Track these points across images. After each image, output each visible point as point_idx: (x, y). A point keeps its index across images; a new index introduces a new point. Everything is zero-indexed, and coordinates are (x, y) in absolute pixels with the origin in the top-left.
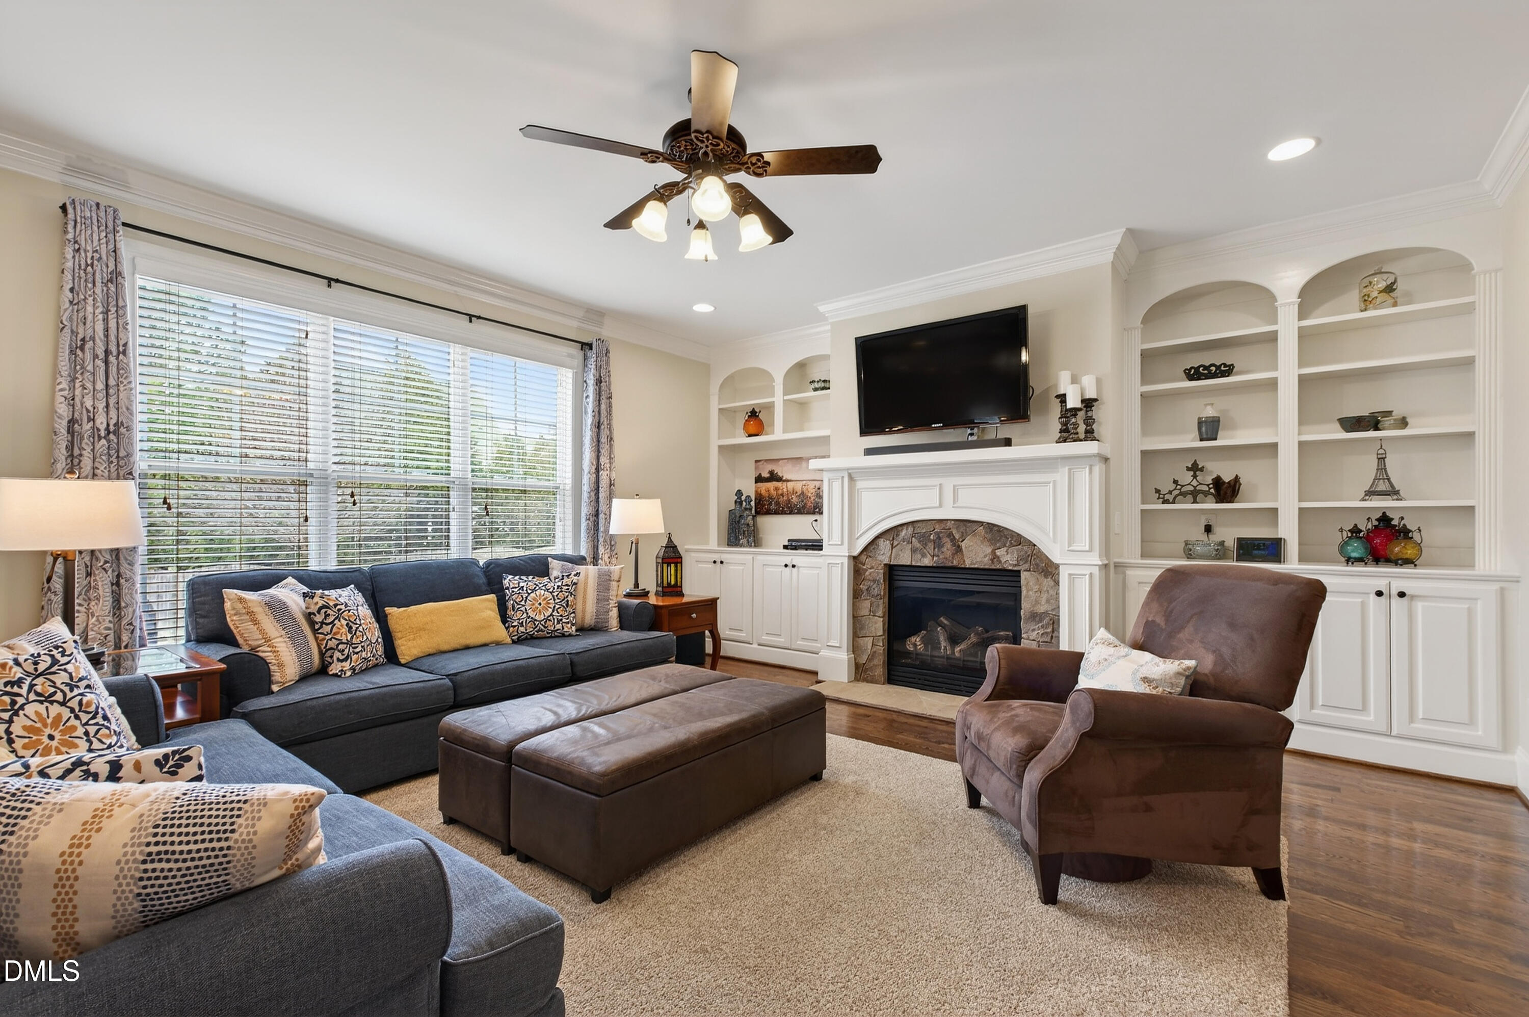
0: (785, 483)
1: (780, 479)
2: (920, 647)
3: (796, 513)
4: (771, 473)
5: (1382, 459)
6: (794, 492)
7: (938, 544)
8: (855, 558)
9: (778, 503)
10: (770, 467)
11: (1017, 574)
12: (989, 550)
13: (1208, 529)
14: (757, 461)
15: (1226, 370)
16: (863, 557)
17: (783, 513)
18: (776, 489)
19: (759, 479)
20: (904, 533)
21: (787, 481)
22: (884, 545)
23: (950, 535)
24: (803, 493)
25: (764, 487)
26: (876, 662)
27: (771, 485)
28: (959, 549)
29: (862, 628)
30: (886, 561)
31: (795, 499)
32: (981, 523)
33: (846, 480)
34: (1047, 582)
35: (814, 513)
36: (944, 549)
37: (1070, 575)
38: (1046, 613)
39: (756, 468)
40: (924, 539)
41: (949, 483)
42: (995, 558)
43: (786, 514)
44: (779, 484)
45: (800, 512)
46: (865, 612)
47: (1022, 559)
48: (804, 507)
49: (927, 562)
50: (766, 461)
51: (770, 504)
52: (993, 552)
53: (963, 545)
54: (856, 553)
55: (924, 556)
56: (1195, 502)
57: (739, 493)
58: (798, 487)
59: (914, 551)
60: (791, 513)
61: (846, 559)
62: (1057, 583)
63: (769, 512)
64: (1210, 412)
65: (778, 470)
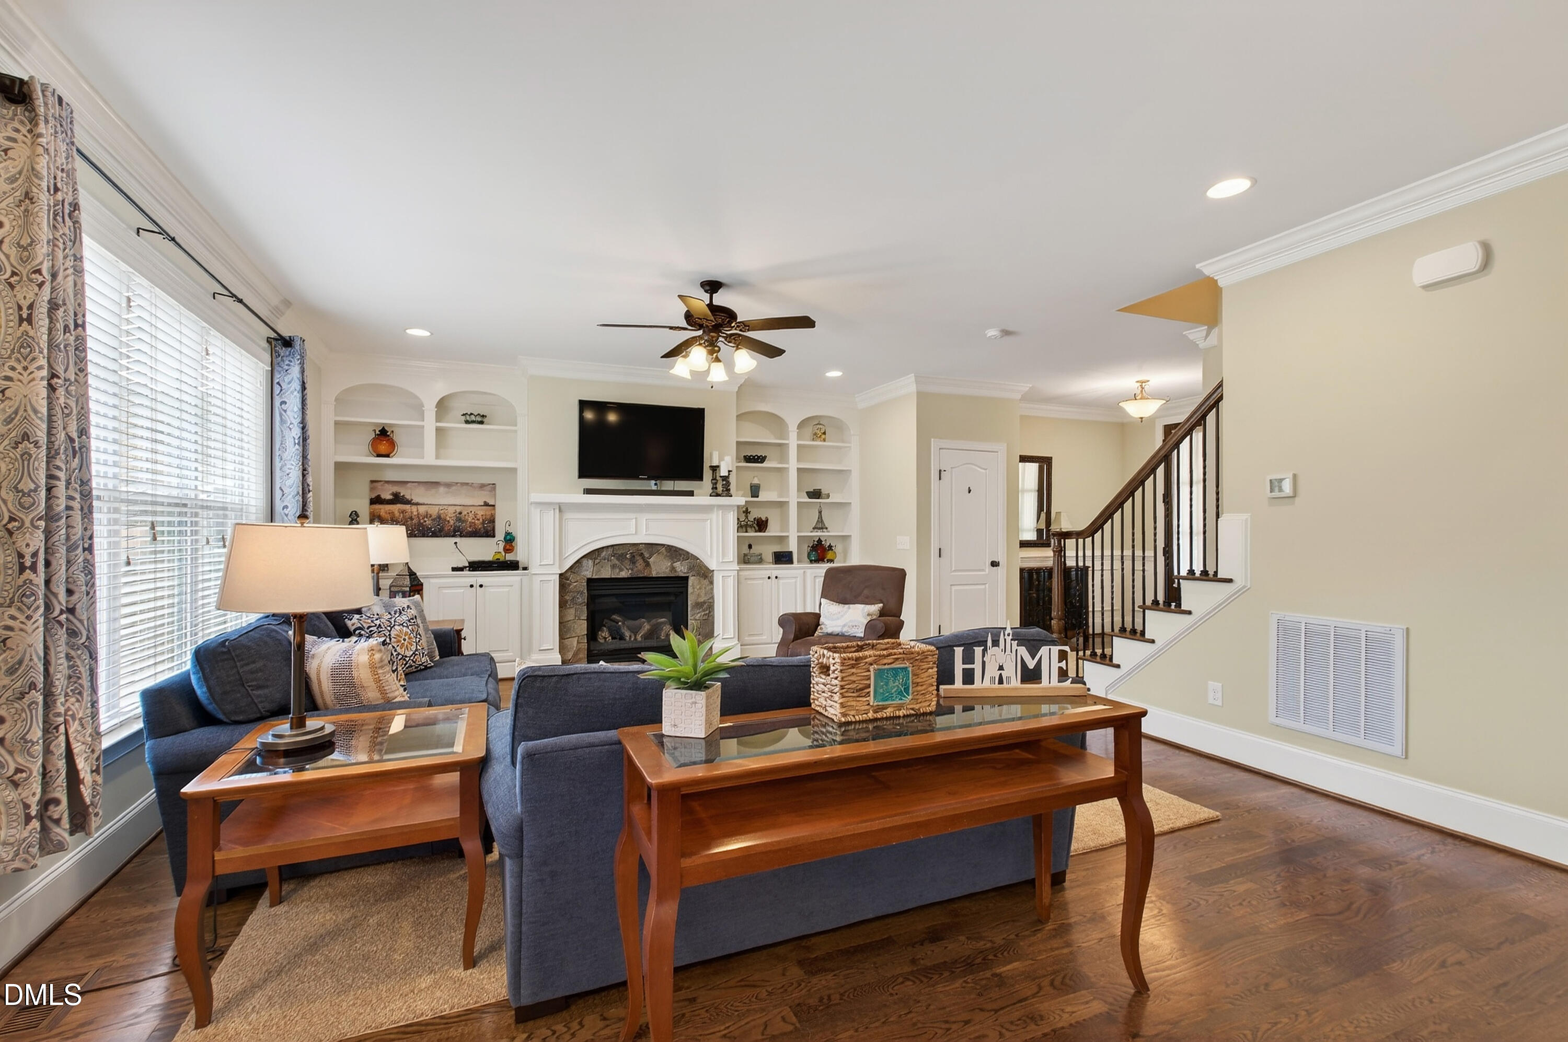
0: (414, 508)
1: (408, 502)
3: (431, 536)
4: (395, 495)
5: (820, 512)
6: (427, 515)
7: (633, 561)
8: (561, 575)
10: (392, 489)
11: (686, 579)
12: (669, 564)
13: (750, 547)
14: (372, 482)
15: (762, 460)
16: (569, 575)
18: (403, 512)
19: (376, 501)
20: (605, 554)
21: (417, 504)
22: (588, 563)
23: (641, 555)
24: (439, 517)
25: (383, 509)
27: (396, 508)
28: (648, 565)
29: (569, 630)
30: (590, 576)
31: (428, 522)
32: (663, 545)
33: (557, 513)
34: (706, 582)
35: (453, 536)
36: (638, 565)
37: (722, 576)
38: (704, 602)
39: (372, 489)
40: (621, 557)
41: (644, 518)
42: (673, 569)
44: (407, 507)
45: (435, 535)
46: (571, 617)
47: (691, 569)
48: (441, 530)
49: (624, 574)
50: (387, 482)
52: (672, 564)
53: (651, 560)
54: (564, 572)
55: (621, 570)
56: (746, 532)
57: (354, 515)
58: (434, 511)
59: (613, 567)
60: (424, 535)
61: (557, 577)
62: (712, 583)
64: (756, 481)
65: (405, 492)
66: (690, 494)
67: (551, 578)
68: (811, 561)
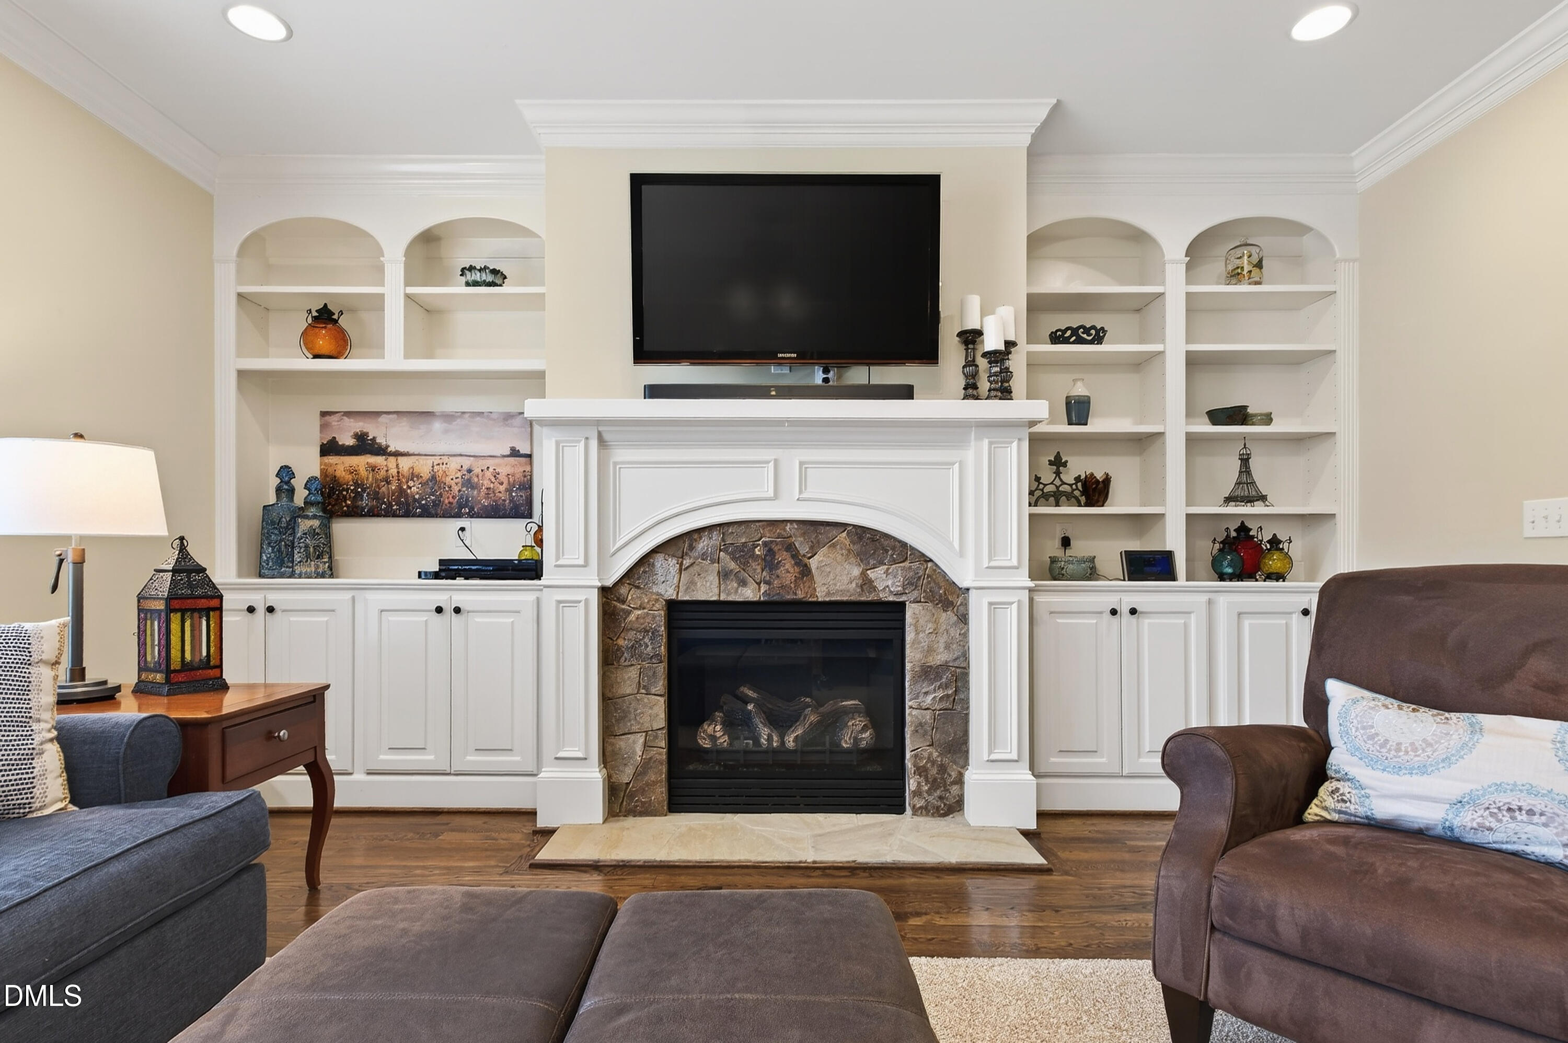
0: (392, 459)
1: (382, 451)
2: (723, 740)
3: (421, 516)
4: (361, 437)
5: (1245, 461)
6: (413, 476)
7: (770, 563)
8: (604, 591)
9: (376, 496)
10: (359, 426)
11: (899, 608)
12: (856, 572)
13: (1066, 542)
14: (324, 414)
15: (1098, 336)
16: (623, 590)
17: (390, 514)
18: (373, 468)
19: (330, 448)
20: (703, 544)
21: (397, 454)
22: (666, 567)
23: (790, 548)
24: (433, 478)
25: (341, 465)
26: (652, 776)
27: (361, 462)
28: (805, 572)
29: (624, 717)
30: (671, 594)
31: (415, 489)
32: (842, 526)
33: (594, 444)
34: (947, 618)
35: (458, 515)
36: (781, 571)
37: (990, 604)
38: (945, 666)
39: (324, 427)
40: (742, 554)
41: (793, 458)
42: (867, 583)
43: (395, 515)
44: (379, 460)
45: (428, 512)
46: (628, 688)
47: (911, 583)
48: (437, 504)
49: (749, 594)
50: (348, 414)
51: (358, 496)
52: (864, 574)
53: (814, 563)
54: (609, 583)
55: (743, 583)
56: (1057, 505)
57: (286, 473)
58: (424, 468)
59: (724, 575)
60: (408, 514)
61: (595, 592)
62: (964, 619)
63: (355, 513)
64: (1080, 390)
65: (377, 432)
66: (906, 392)
67: (580, 596)
68: (1222, 577)
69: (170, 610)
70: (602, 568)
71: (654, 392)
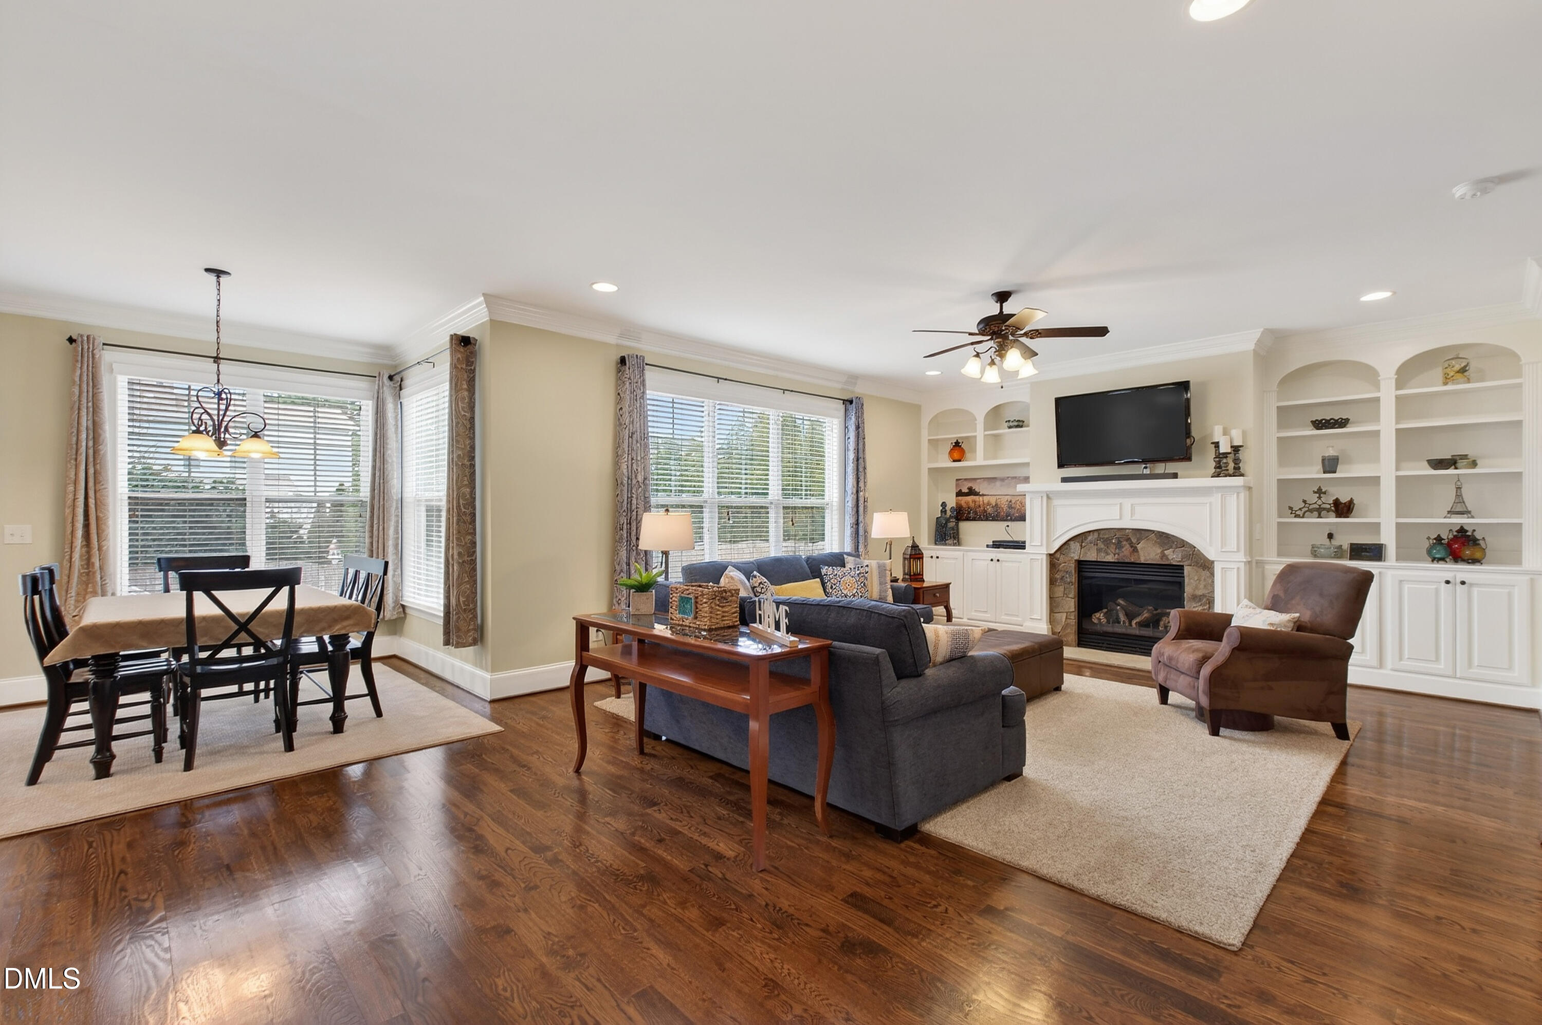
0: (981, 498)
1: (977, 494)
2: (1104, 620)
3: (992, 520)
4: (970, 489)
5: (1458, 491)
6: (989, 504)
7: (1119, 545)
8: (1051, 556)
9: (976, 513)
10: (969, 484)
11: (1181, 568)
12: (1159, 551)
13: (1330, 536)
14: (957, 480)
15: (1342, 423)
16: (1058, 555)
17: (980, 519)
18: (974, 501)
19: (959, 494)
20: (1091, 538)
21: (983, 495)
22: (1075, 546)
23: (1128, 540)
24: (996, 505)
25: (964, 500)
26: (1069, 630)
27: (970, 499)
28: (1135, 550)
29: (1057, 606)
30: (1076, 558)
31: (990, 510)
32: (1153, 531)
33: (1044, 498)
34: (1206, 573)
35: (1006, 520)
36: (1124, 550)
37: (1223, 568)
38: (1204, 595)
39: (957, 485)
40: (1107, 542)
41: (1127, 503)
42: (1163, 556)
43: (982, 520)
44: (976, 498)
45: (995, 519)
46: (1060, 594)
47: (1186, 557)
48: (998, 515)
49: (1110, 558)
50: (966, 480)
51: (969, 513)
52: (1162, 552)
53: (1139, 546)
54: (1052, 552)
55: (1108, 554)
56: (1320, 516)
57: (944, 505)
58: (993, 501)
59: (1099, 550)
60: (987, 520)
61: (1045, 557)
62: (1212, 574)
63: (968, 519)
64: (1331, 452)
65: (976, 487)
66: (1175, 476)
67: (1039, 557)
69: (910, 558)
70: (1048, 547)
71: (1065, 480)
